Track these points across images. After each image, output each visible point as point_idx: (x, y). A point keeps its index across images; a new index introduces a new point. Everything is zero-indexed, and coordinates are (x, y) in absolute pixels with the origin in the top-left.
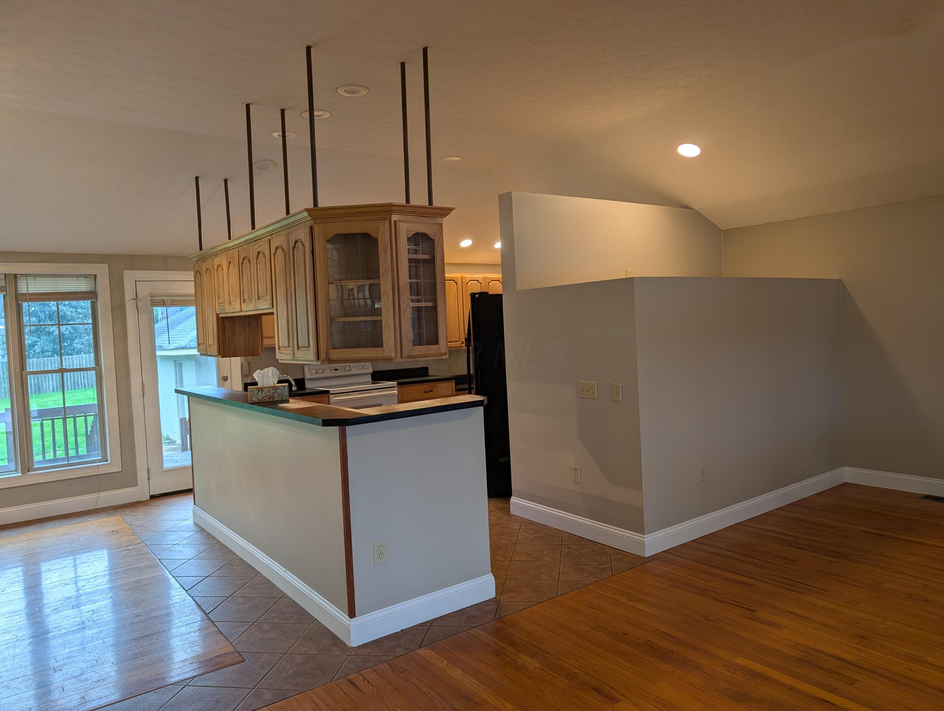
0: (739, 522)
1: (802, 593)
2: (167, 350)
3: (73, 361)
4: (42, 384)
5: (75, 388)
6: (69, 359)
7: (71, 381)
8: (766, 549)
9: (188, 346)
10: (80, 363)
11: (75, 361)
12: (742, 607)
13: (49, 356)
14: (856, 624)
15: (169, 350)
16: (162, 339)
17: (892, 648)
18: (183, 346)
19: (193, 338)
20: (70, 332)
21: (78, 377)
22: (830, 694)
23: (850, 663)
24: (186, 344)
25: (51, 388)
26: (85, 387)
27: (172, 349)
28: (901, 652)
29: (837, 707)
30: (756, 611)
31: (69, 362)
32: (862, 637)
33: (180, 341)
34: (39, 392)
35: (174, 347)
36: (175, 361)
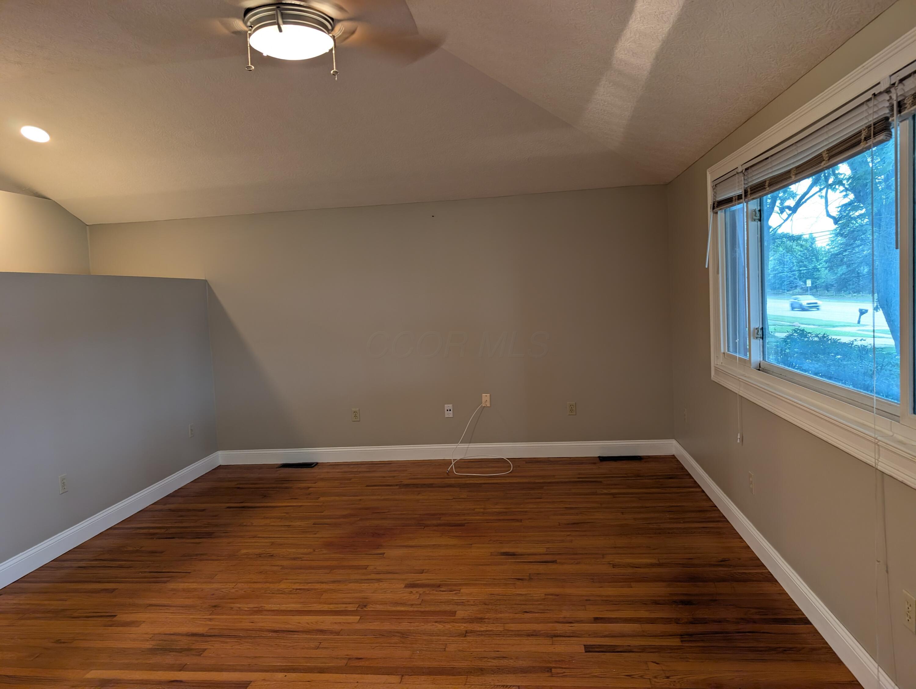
0: (110, 527)
1: (165, 582)
8: (135, 547)
12: (101, 616)
14: (212, 596)
17: (239, 608)
22: (180, 672)
23: (202, 635)
28: (246, 609)
29: (185, 682)
30: (115, 616)
32: (215, 606)
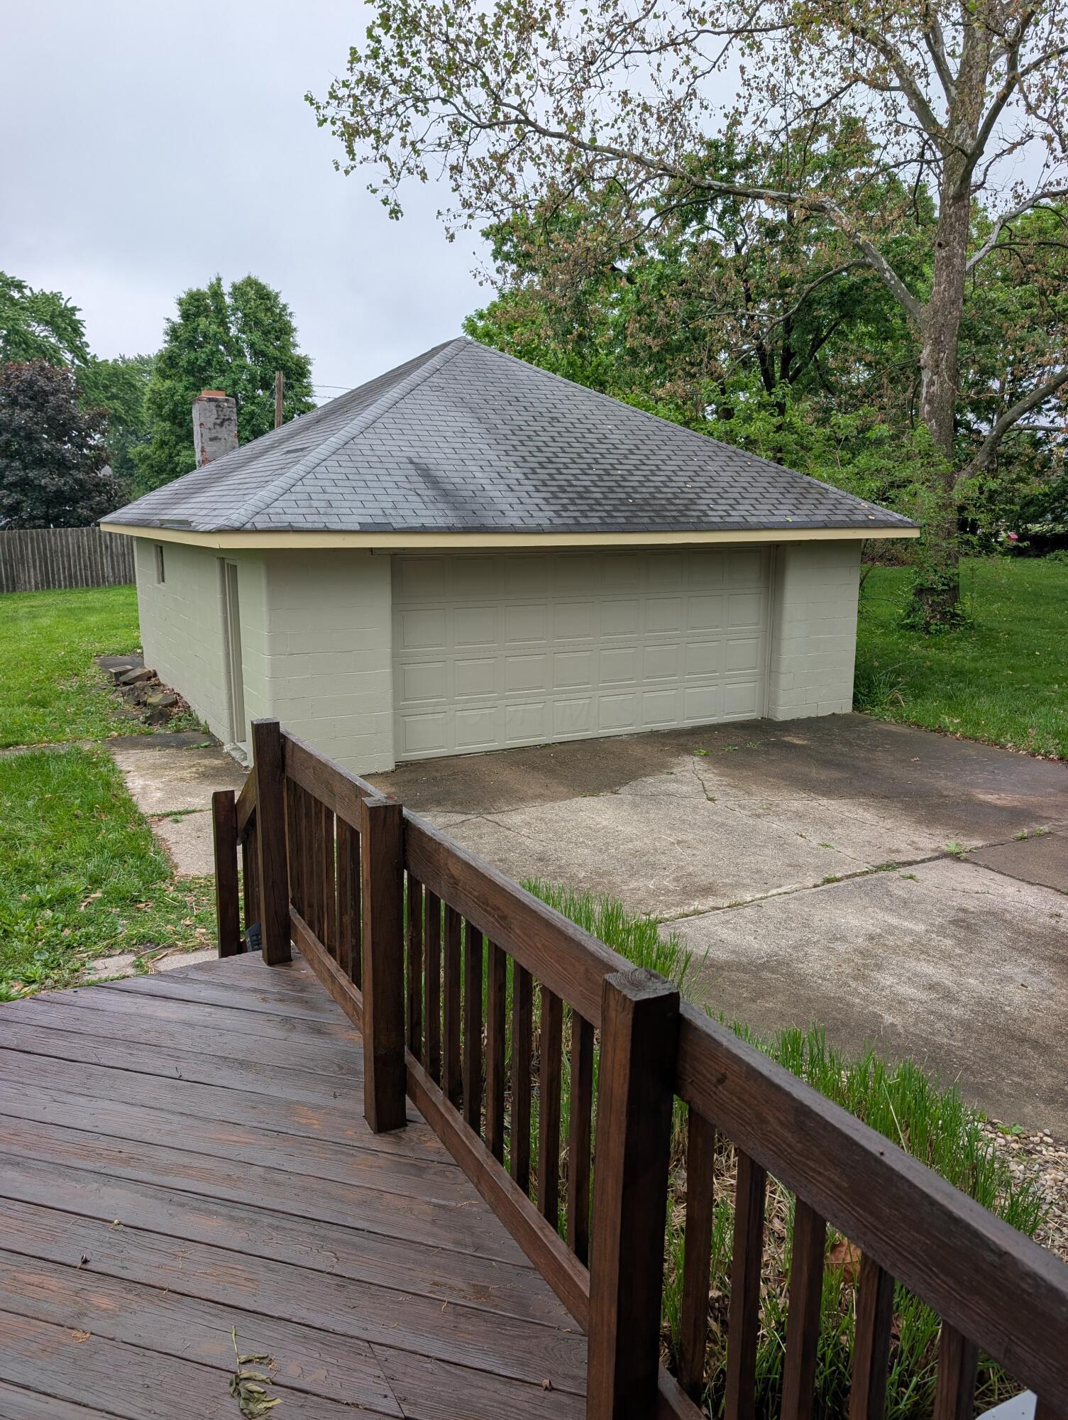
2: (197, 532)
3: (67, 537)
4: (18, 576)
5: (71, 586)
6: (60, 533)
7: (64, 572)
9: (248, 526)
10: (78, 542)
11: (70, 538)
13: (40, 527)
15: (203, 532)
16: (193, 506)
18: (237, 525)
19: (261, 504)
20: (72, 489)
21: (75, 566)
24: (244, 519)
25: (33, 583)
26: (87, 585)
27: (210, 532)
31: (61, 540)
33: (231, 511)
34: (14, 590)
35: (214, 526)
36: (222, 559)
